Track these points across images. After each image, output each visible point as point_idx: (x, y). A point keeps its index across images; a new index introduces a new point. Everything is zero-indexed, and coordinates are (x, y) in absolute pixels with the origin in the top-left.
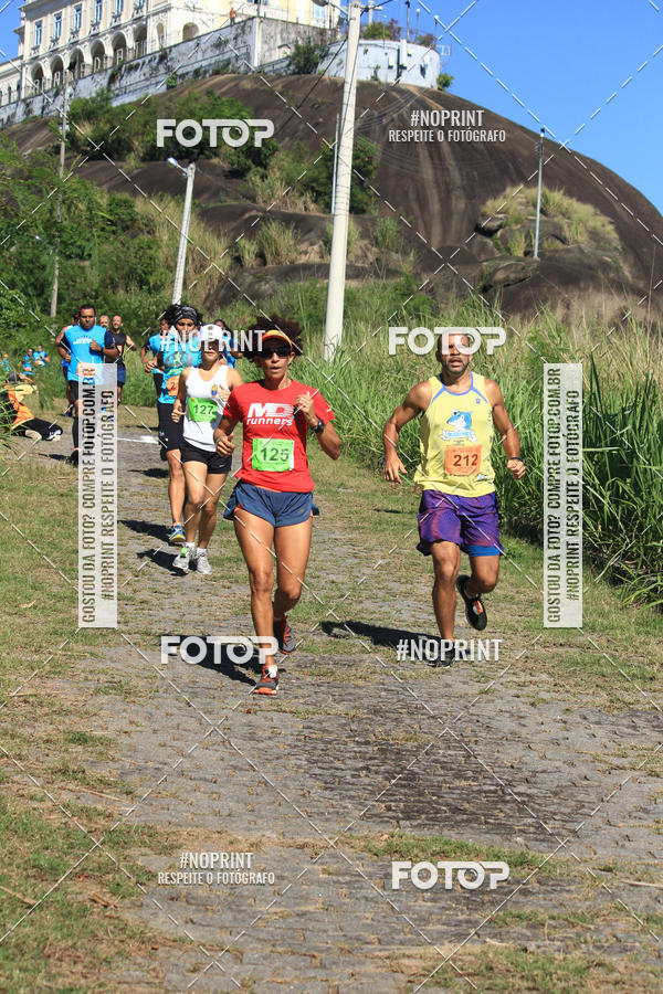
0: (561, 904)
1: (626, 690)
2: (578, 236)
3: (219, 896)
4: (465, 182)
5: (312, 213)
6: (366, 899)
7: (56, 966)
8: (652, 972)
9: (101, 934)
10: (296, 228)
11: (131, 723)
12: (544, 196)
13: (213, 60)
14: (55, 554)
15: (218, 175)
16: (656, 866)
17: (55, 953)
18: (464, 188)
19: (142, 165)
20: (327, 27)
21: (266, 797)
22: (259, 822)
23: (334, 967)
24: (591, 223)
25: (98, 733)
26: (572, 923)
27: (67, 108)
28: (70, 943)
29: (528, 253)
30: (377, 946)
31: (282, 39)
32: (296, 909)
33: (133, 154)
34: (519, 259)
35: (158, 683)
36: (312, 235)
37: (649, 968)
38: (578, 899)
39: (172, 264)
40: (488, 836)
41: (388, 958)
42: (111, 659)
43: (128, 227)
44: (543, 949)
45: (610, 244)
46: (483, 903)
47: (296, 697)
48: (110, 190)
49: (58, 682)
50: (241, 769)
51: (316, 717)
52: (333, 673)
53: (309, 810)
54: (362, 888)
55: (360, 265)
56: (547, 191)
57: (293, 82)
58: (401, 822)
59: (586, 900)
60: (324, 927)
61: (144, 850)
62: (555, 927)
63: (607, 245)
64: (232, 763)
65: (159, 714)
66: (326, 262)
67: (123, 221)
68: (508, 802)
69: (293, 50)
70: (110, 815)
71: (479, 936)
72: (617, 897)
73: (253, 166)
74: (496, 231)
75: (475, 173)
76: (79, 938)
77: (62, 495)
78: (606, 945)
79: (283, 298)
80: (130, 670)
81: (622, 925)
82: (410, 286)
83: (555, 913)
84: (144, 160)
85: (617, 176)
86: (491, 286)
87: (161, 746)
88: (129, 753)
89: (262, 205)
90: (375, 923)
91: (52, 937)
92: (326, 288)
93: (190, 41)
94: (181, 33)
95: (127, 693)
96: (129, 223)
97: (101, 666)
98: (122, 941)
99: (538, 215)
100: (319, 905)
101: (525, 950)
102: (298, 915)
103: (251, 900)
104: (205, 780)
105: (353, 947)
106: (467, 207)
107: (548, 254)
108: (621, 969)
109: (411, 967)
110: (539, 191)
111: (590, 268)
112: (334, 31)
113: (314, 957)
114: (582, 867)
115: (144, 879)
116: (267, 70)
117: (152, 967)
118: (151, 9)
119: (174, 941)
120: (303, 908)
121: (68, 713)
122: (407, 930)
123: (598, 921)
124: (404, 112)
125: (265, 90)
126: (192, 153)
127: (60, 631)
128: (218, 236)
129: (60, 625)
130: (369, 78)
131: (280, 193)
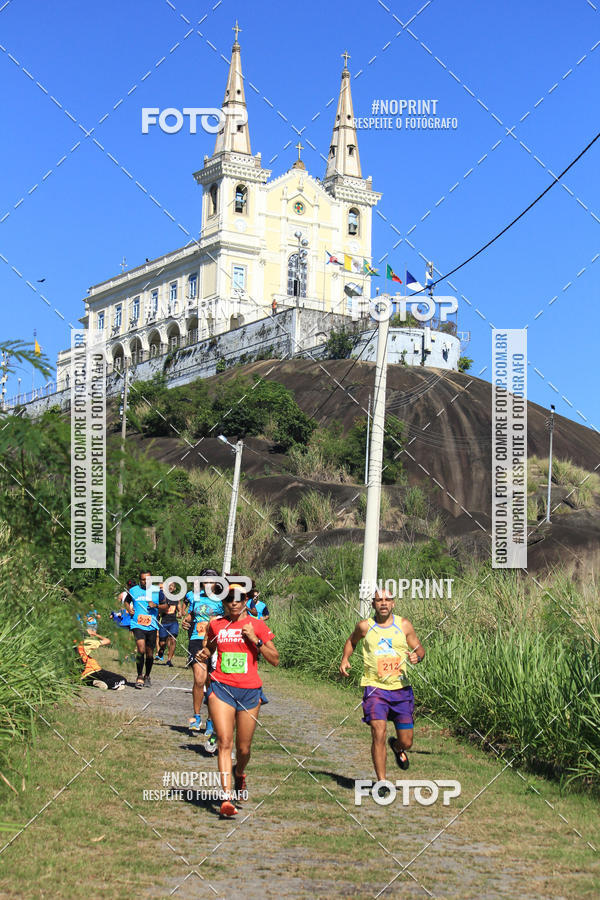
2: (585, 501)
4: (484, 455)
5: (348, 484)
10: (332, 497)
12: (555, 465)
13: (258, 347)
15: (264, 451)
18: (483, 460)
19: (195, 441)
24: (597, 490)
27: (128, 390)
29: (541, 517)
31: (319, 328)
33: (186, 432)
34: (533, 523)
36: (347, 504)
39: (223, 530)
55: (391, 530)
56: (558, 462)
66: (361, 527)
69: (329, 337)
73: (294, 442)
77: (127, 739)
82: (436, 548)
84: (196, 436)
89: (303, 477)
92: (362, 551)
93: (236, 329)
94: (229, 323)
97: (164, 894)
99: (550, 482)
106: (485, 476)
107: (559, 518)
110: (549, 462)
111: (597, 529)
112: (366, 320)
116: (306, 355)
124: (429, 392)
125: (304, 374)
126: (240, 431)
127: (127, 862)
128: (264, 505)
129: (127, 857)
130: (397, 362)
131: (319, 466)
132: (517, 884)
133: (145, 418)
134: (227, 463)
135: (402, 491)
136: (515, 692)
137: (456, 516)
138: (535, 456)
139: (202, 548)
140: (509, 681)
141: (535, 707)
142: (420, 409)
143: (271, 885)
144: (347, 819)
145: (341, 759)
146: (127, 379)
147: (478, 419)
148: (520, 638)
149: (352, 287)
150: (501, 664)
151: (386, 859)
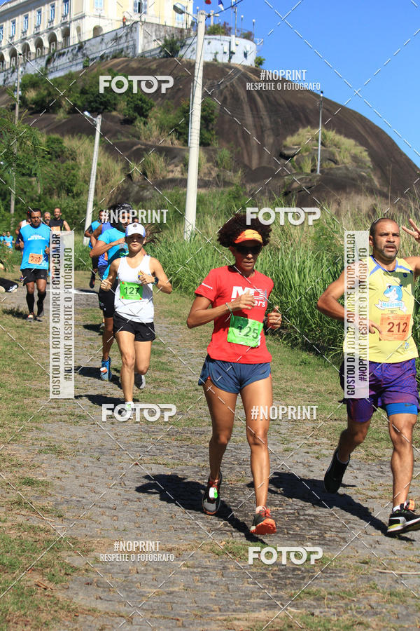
0: (336, 585)
1: (377, 448)
2: (345, 159)
3: (117, 582)
4: (273, 126)
5: (176, 146)
6: (212, 583)
7: (13, 627)
8: (393, 628)
9: (42, 606)
10: (165, 155)
11: (62, 472)
12: (323, 134)
13: (112, 49)
14: (13, 365)
15: (116, 123)
16: (396, 560)
17: (13, 619)
18: (272, 129)
19: (67, 116)
20: (185, 27)
21: (148, 519)
22: (143, 534)
23: (191, 626)
24: (353, 151)
25: (41, 478)
26: (343, 597)
27: (20, 80)
28: (23, 612)
29: (313, 171)
30: (218, 613)
31: (156, 35)
32: (167, 589)
33: (62, 110)
34: (308, 175)
35: (79, 446)
36: (176, 160)
37: (392, 625)
38: (346, 581)
39: (87, 179)
40: (289, 542)
41: (225, 620)
42: (49, 431)
43: (59, 156)
44: (324, 614)
45: (365, 164)
46: (286, 585)
47: (167, 455)
48: (48, 132)
49: (15, 446)
50: (132, 501)
51: (180, 467)
52: (190, 439)
53: (175, 526)
54: (209, 576)
55: (207, 179)
56: (325, 131)
57: (163, 63)
58: (234, 534)
59: (351, 582)
60: (184, 601)
61: (69, 553)
62: (332, 600)
63: (363, 165)
64: (126, 497)
65: (80, 466)
66: (185, 177)
67: (56, 152)
68: (302, 520)
69: (163, 42)
70: (48, 531)
71: (283, 606)
72: (371, 580)
73: (138, 116)
74: (293, 157)
75: (280, 120)
76: (28, 609)
77: (18, 327)
78: (364, 611)
79: (158, 200)
80: (60, 438)
81: (374, 598)
82: (239, 192)
83: (332, 590)
84: (69, 113)
85: (369, 121)
86: (290, 192)
87: (80, 486)
88: (60, 491)
89: (145, 141)
90: (217, 598)
91: (11, 609)
92: (185, 194)
93: (97, 37)
94: (92, 32)
95: (60, 453)
96: (60, 154)
97: (43, 435)
98: (56, 611)
99: (320, 146)
100: (181, 587)
101: (313, 614)
102: (168, 594)
103: (139, 584)
104: (109, 508)
105: (203, 614)
106: (274, 141)
107: (326, 171)
108: (374, 626)
109: (239, 626)
110: (319, 131)
111: (353, 179)
112: (189, 30)
113: (178, 620)
114: (349, 561)
115: (69, 572)
116: (146, 55)
117: (75, 627)
118: (73, 17)
119: (89, 611)
120: (171, 589)
121: (22, 466)
122: (237, 602)
123: (359, 596)
124: (234, 81)
125: (145, 68)
126: (100, 108)
127: (17, 414)
128: (117, 161)
129: (17, 410)
130: (212, 60)
131: (156, 133)
132: (293, 428)
133: (32, 100)
134: (91, 131)
135: (215, 151)
136: (293, 292)
137: (254, 169)
138: (309, 127)
139: (73, 192)
140: (288, 284)
141: (307, 303)
142: (227, 93)
143: (118, 429)
144: (173, 382)
145: (169, 340)
146: (20, 73)
147: (269, 101)
148: (296, 254)
149: (179, 6)
150: (283, 273)
151: (200, 410)
